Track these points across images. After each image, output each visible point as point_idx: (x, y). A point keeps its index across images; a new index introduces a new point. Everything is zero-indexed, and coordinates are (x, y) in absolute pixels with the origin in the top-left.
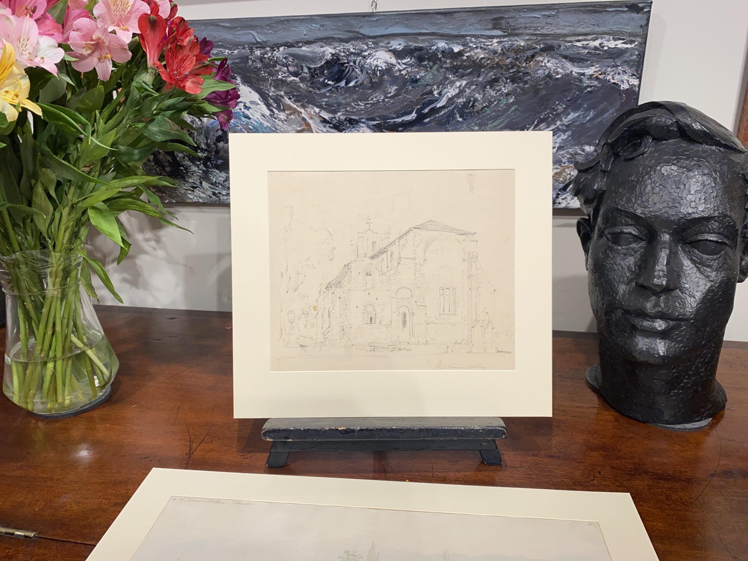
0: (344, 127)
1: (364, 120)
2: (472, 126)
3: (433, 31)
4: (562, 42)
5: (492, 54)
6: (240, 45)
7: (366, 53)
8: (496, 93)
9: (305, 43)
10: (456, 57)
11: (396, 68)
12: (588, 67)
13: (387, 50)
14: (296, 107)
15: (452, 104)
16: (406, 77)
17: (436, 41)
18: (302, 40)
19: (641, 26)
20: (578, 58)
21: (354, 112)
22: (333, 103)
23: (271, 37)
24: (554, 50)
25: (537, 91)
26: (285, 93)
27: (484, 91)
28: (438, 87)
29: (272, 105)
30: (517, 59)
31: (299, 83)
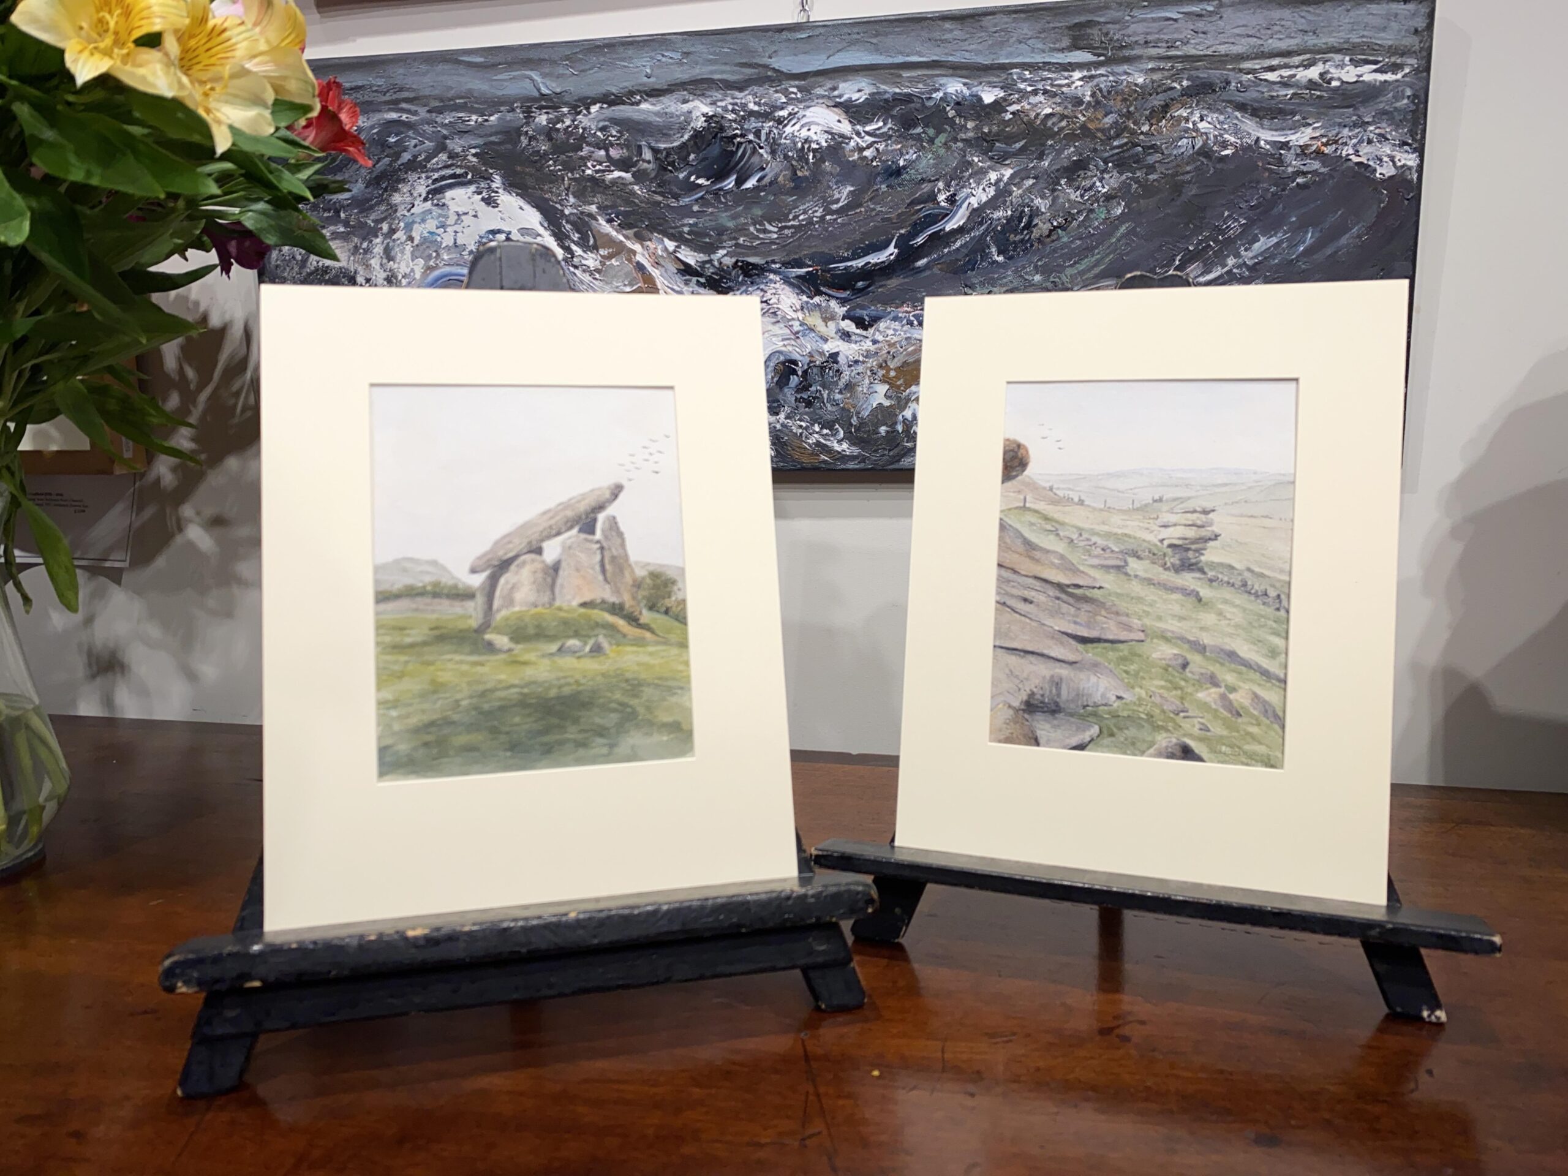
0: (730, 284)
1: (778, 266)
2: (1026, 273)
3: (935, 58)
4: (1230, 73)
5: (1070, 106)
6: (502, 104)
7: (784, 113)
8: (1082, 196)
9: (647, 95)
10: (988, 114)
11: (852, 144)
12: (1295, 128)
13: (831, 103)
14: (621, 238)
15: (981, 223)
16: (874, 164)
17: (943, 80)
18: (641, 88)
19: (1416, 31)
20: (1270, 109)
21: (755, 247)
22: (706, 228)
23: (573, 84)
24: (1214, 91)
25: (1178, 188)
26: (598, 208)
27: (1054, 190)
28: (948, 186)
29: (568, 237)
30: (1129, 115)
31: (631, 184)
